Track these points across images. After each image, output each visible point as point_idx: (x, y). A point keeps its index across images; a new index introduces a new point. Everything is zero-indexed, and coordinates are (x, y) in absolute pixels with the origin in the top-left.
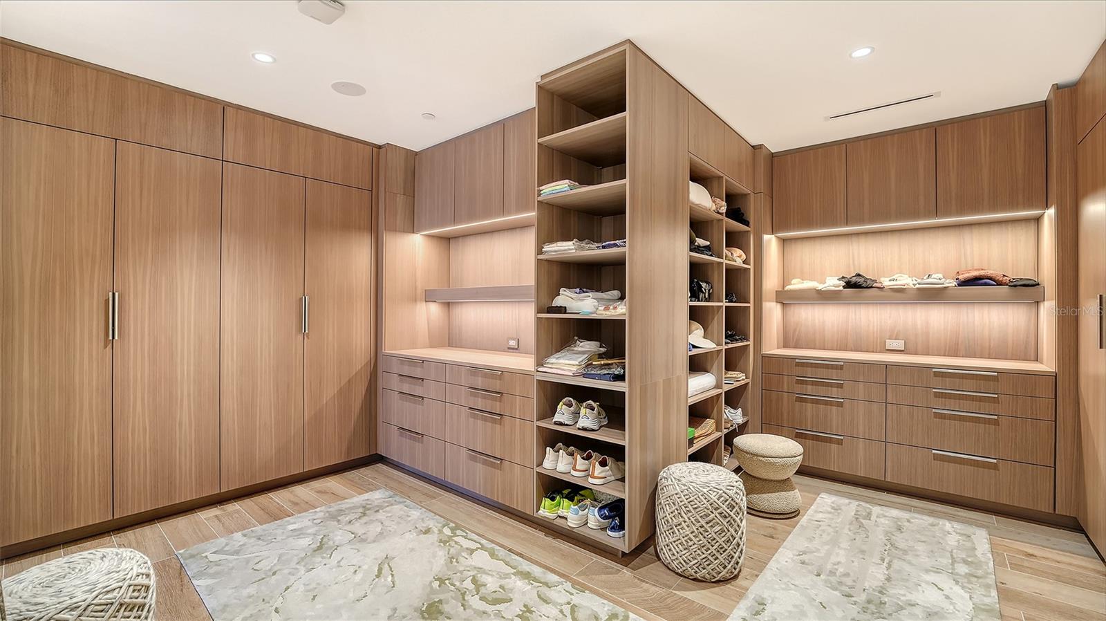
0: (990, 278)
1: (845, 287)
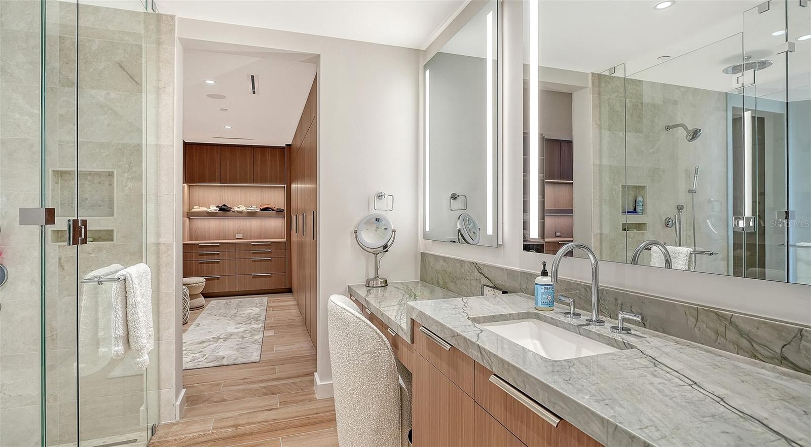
0: (270, 208)
1: (219, 211)
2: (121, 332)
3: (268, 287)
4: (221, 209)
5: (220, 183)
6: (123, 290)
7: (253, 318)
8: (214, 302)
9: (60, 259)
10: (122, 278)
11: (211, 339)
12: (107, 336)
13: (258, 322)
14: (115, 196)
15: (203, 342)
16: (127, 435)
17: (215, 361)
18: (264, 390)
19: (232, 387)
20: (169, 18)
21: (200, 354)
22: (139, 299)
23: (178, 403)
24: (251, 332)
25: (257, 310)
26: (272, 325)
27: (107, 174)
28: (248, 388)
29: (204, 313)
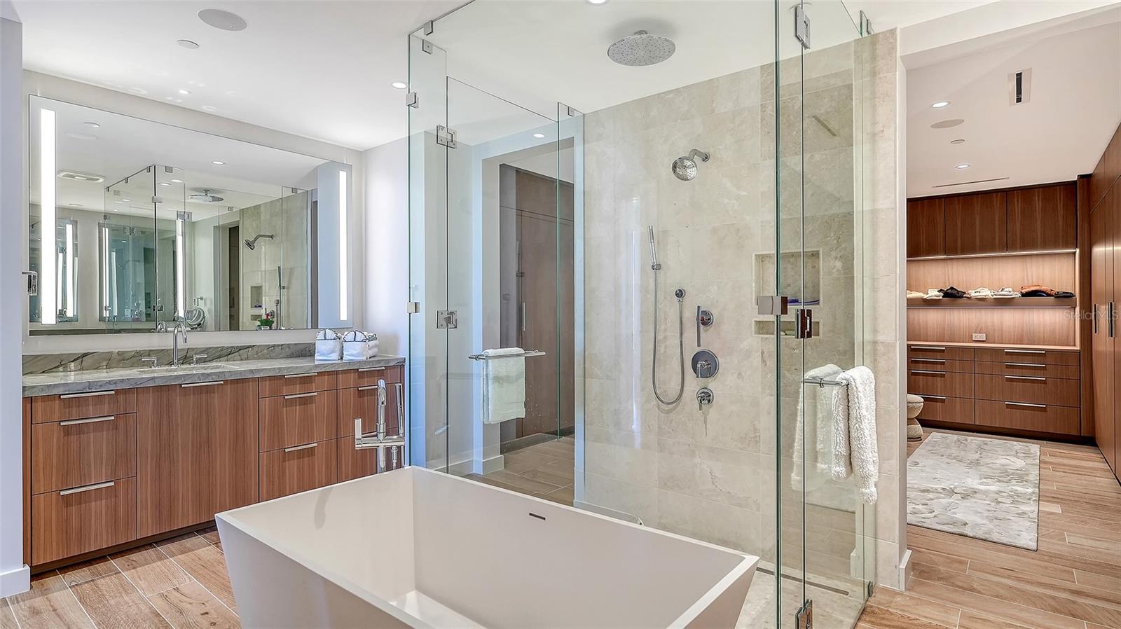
0: (1043, 292)
1: (943, 297)
2: (842, 449)
3: (1039, 428)
4: (946, 294)
5: (945, 254)
6: (845, 397)
7: (1013, 474)
8: (936, 435)
9: (762, 353)
10: (845, 382)
11: (939, 490)
12: (826, 450)
13: (1025, 483)
14: (821, 281)
15: (927, 491)
16: (835, 581)
17: (951, 524)
18: (1053, 603)
19: (986, 575)
20: (888, 35)
21: (924, 506)
22: (864, 412)
23: (903, 566)
24: (1011, 496)
25: (1019, 463)
26: (1053, 495)
27: (810, 254)
28: (1018, 587)
29: (923, 449)
